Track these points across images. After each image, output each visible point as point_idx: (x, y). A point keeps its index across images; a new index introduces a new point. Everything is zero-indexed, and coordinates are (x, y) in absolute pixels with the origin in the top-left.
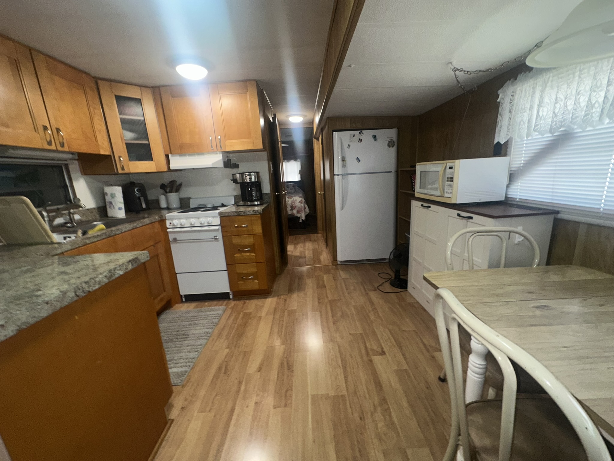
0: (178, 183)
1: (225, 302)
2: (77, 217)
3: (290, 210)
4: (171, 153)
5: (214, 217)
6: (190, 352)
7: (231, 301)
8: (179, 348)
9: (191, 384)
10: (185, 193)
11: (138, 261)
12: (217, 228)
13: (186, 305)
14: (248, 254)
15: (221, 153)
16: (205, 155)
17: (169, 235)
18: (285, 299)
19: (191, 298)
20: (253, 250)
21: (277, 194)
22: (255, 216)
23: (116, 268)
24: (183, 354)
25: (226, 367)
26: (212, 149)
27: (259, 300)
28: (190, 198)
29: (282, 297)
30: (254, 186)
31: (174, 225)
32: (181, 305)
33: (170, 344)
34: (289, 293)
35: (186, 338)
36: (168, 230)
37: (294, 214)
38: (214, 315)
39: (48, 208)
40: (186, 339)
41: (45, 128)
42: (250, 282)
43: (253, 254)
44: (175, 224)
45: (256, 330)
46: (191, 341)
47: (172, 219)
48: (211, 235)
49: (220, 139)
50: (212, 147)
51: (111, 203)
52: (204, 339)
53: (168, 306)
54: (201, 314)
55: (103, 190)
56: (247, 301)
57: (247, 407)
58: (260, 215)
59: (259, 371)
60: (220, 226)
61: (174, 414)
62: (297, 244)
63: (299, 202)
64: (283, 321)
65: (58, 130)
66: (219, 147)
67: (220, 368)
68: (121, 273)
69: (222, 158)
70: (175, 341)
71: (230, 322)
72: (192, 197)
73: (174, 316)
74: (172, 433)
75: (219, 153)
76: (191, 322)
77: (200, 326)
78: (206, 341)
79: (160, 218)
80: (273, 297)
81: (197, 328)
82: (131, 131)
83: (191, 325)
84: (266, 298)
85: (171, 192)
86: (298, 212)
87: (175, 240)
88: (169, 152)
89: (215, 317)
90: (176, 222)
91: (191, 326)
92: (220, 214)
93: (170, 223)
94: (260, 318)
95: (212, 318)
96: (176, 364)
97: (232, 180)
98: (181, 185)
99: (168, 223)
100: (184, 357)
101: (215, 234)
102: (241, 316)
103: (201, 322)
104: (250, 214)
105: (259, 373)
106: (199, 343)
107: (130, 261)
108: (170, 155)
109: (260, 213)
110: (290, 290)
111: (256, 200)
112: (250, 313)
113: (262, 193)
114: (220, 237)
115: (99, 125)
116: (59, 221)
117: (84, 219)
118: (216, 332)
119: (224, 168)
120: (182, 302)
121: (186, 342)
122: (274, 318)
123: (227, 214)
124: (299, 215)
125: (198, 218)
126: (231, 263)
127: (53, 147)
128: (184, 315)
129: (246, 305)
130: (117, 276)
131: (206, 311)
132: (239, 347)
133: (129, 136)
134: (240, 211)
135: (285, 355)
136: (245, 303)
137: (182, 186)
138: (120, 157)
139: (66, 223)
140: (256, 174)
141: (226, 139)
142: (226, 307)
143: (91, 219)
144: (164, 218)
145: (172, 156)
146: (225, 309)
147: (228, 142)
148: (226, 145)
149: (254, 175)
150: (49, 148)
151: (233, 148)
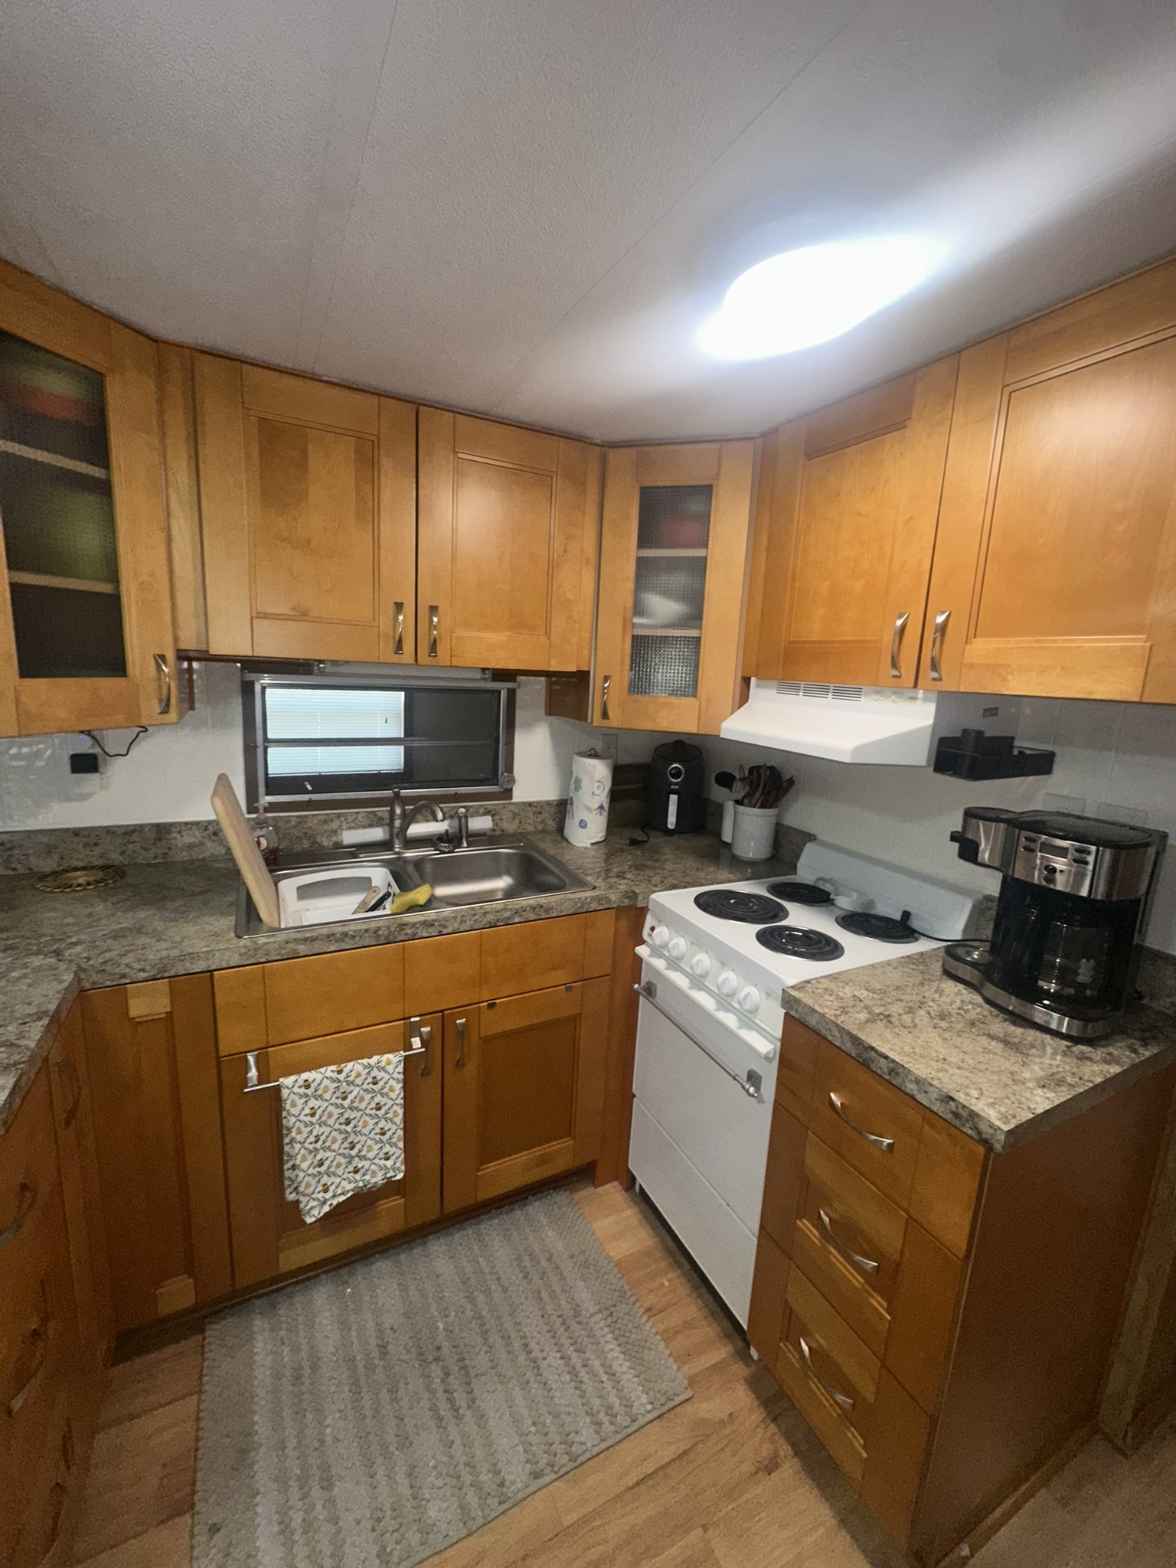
0: (781, 778)
1: (719, 1353)
2: (480, 824)
4: (757, 675)
5: (770, 989)
7: (737, 1369)
8: (393, 1446)
10: (799, 814)
12: (765, 1046)
13: (629, 1213)
14: (856, 1280)
15: (934, 696)
16: (864, 700)
17: (642, 964)
20: (886, 1279)
26: (895, 673)
28: (811, 837)
31: (654, 941)
33: (415, 1374)
35: (455, 1413)
36: (640, 949)
38: (613, 1399)
40: (448, 1418)
42: (831, 1409)
43: (879, 1304)
44: (661, 941)
46: (438, 1457)
47: (660, 916)
48: (741, 1061)
49: (943, 629)
50: (895, 665)
51: (572, 801)
52: (466, 1508)
54: (599, 1325)
55: (572, 762)
58: (980, 1149)
60: (778, 1049)
65: (433, 610)
66: (931, 666)
69: (930, 721)
72: (822, 835)
75: (925, 699)
79: (629, 898)
85: (743, 803)
87: (650, 993)
88: (752, 672)
89: (607, 1409)
90: (662, 934)
91: (521, 1360)
92: (787, 999)
93: (652, 930)
95: (597, 1404)
97: (954, 837)
98: (791, 782)
99: (649, 920)
103: (557, 1376)
104: (922, 1099)
106: (433, 1512)
108: (753, 680)
109: (985, 1142)
111: (1063, 1006)
114: (768, 1088)
119: (930, 771)
120: (630, 1189)
123: (812, 1021)
125: (724, 962)
126: (777, 1237)
127: (408, 657)
128: (570, 1267)
136: (771, 1467)
137: (794, 788)
138: (607, 678)
139: (440, 838)
140: (1108, 855)
141: (974, 632)
142: (688, 1394)
143: (530, 828)
144: (640, 905)
145: (758, 686)
146: (678, 1400)
147: (981, 649)
148: (966, 661)
149: (1091, 859)
150: (395, 659)
151: (1004, 679)
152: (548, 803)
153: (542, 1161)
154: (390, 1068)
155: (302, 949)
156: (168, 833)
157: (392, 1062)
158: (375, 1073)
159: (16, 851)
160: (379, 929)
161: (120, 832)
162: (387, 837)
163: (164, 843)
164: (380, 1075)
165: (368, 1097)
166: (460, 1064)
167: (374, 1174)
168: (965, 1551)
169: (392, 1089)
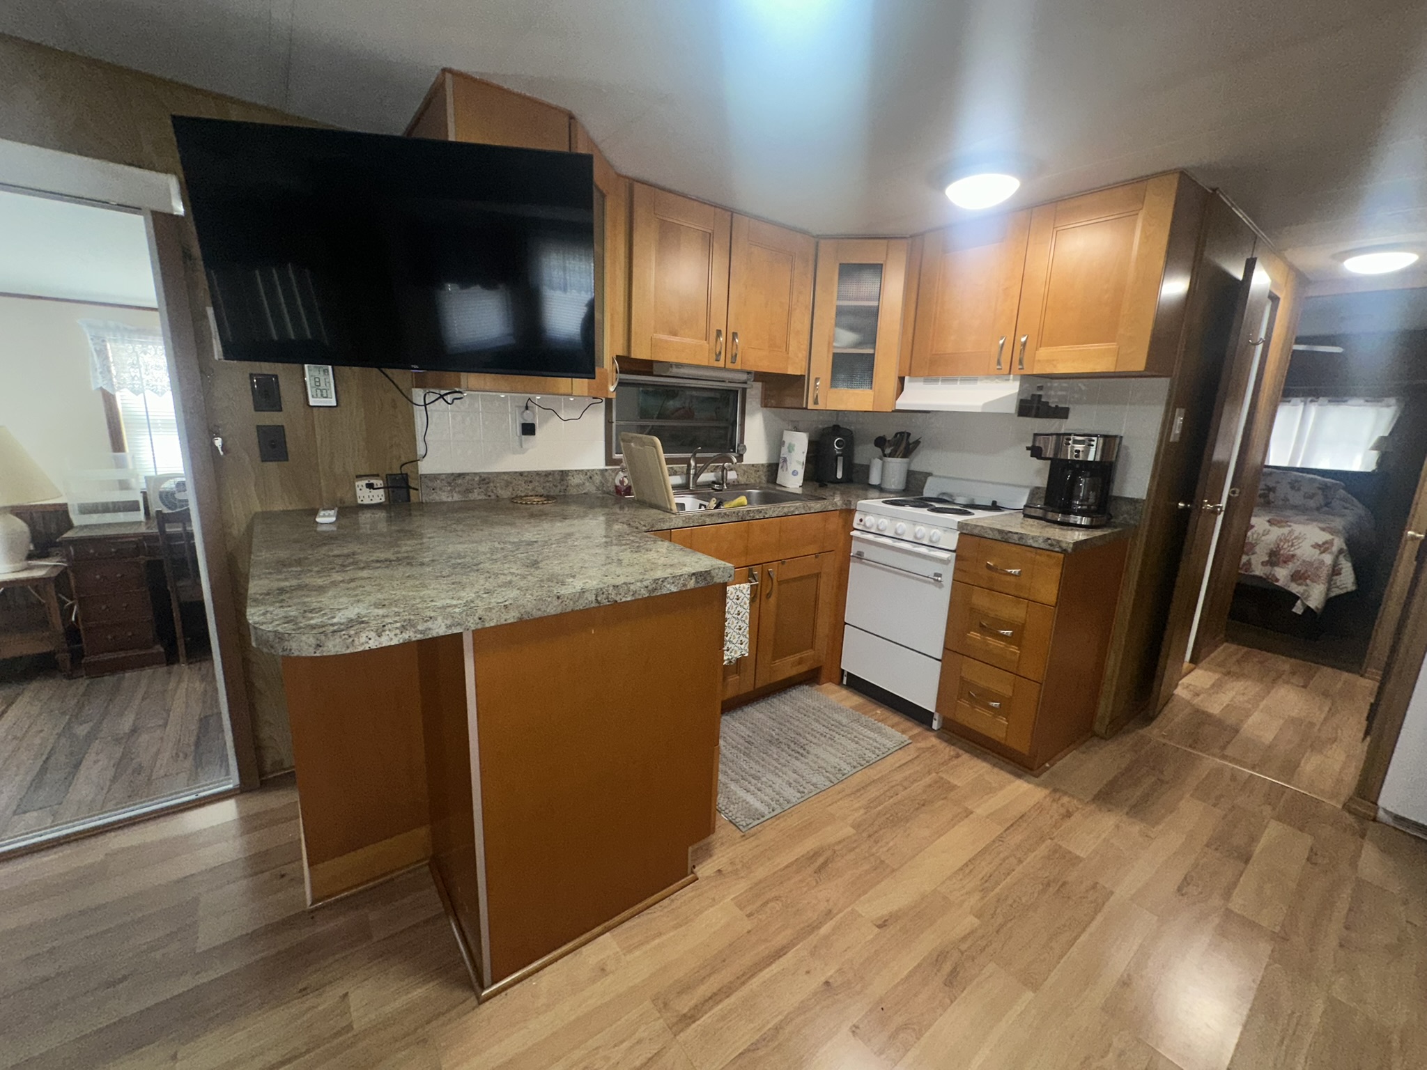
0: (912, 440)
1: (917, 730)
2: (732, 476)
3: (1263, 564)
4: (909, 375)
5: (947, 529)
6: (790, 784)
7: (928, 733)
8: (779, 766)
9: (754, 844)
10: (920, 462)
11: (708, 579)
12: (945, 555)
13: (844, 693)
14: (1001, 644)
15: (1019, 377)
16: (979, 384)
17: (853, 542)
18: (1068, 811)
19: (857, 685)
20: (1016, 639)
21: (1181, 505)
22: (1048, 556)
23: (666, 578)
24: (779, 781)
25: (825, 864)
26: (999, 367)
27: (996, 770)
28: (930, 474)
29: (1065, 799)
30: (1088, 474)
31: (865, 525)
32: (836, 688)
33: (773, 748)
34: (1094, 800)
35: (802, 755)
36: (854, 533)
37: (1277, 580)
38: (875, 744)
39: (698, 455)
40: (800, 757)
41: (719, 333)
42: (988, 714)
43: (1014, 649)
44: (868, 525)
45: (940, 833)
46: (803, 767)
47: (866, 513)
48: (930, 569)
49: (1024, 344)
50: (999, 363)
51: (785, 460)
52: (828, 777)
53: (811, 677)
54: (855, 725)
55: (782, 435)
56: (965, 756)
57: (808, 972)
58: (1062, 556)
59: (879, 927)
60: (954, 554)
61: (705, 870)
62: (1238, 676)
63: (1316, 546)
64: (1020, 861)
65: (735, 335)
66: (1018, 362)
67: (815, 854)
68: (674, 589)
69: (1017, 391)
70: (782, 751)
71: (898, 777)
72: (934, 473)
73: (809, 701)
74: (683, 898)
75: (1014, 380)
76: (827, 731)
77: (838, 750)
78: (828, 784)
79: (846, 504)
80: (1038, 785)
81: (829, 748)
82: (852, 329)
83: (825, 736)
84: (1019, 776)
85: (891, 455)
86: (1297, 577)
87: (860, 555)
88: (908, 373)
89: (875, 748)
90: (870, 520)
91: (823, 738)
92: (961, 526)
93: (861, 520)
94: (969, 813)
95: (869, 747)
96: (759, 790)
97: (1028, 448)
98: (917, 442)
99: (857, 516)
100: (777, 787)
101: (938, 568)
102: (927, 780)
103: (844, 741)
104: (1035, 545)
105: (876, 930)
106: (814, 780)
107: (694, 574)
108: (907, 378)
109: (1064, 551)
110: (1106, 797)
111: (1082, 513)
112: (953, 788)
113: (1115, 492)
114: (947, 579)
115: (800, 322)
116: (706, 477)
117: (743, 480)
118: (859, 778)
119: (1016, 415)
120: (840, 683)
121: (797, 763)
122: (1000, 838)
123: (976, 531)
124: (1295, 589)
125: (915, 523)
126: (955, 650)
127: (721, 364)
128: (826, 711)
129: (955, 762)
130: (664, 591)
131: (865, 727)
132: (876, 842)
133: (846, 339)
134: (1010, 532)
135: (964, 947)
136: (958, 756)
137: (921, 445)
138: (817, 379)
139: (714, 483)
140: (1101, 440)
141: (1040, 344)
142: (910, 741)
143: (753, 481)
144: (852, 507)
145: (910, 381)
146: (906, 743)
147: (1043, 353)
148: (1037, 359)
149: (1094, 443)
150: (716, 364)
151: (1055, 366)
152: (763, 465)
153: (800, 662)
154: (744, 591)
155: (708, 521)
156: (567, 475)
157: (746, 587)
158: (738, 593)
159: (492, 484)
160: (739, 512)
161: (544, 474)
162: (684, 482)
163: (565, 482)
164: (740, 594)
165: (735, 606)
166: (768, 596)
167: (736, 652)
168: (1047, 765)
169: (745, 604)
